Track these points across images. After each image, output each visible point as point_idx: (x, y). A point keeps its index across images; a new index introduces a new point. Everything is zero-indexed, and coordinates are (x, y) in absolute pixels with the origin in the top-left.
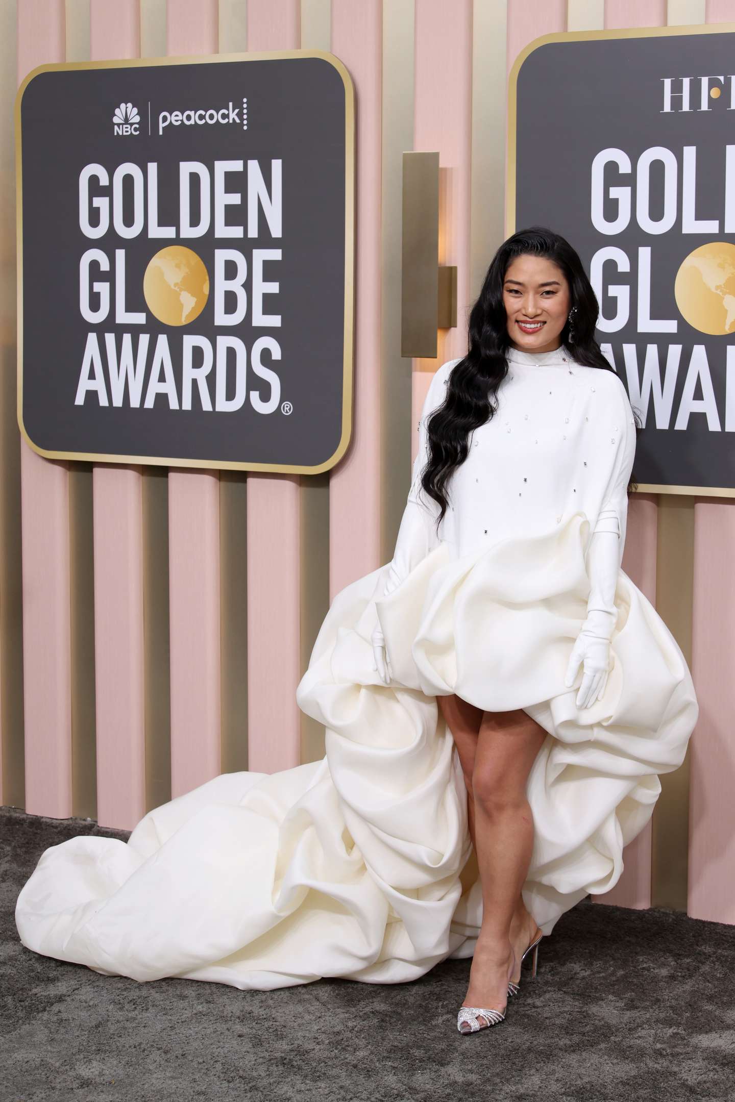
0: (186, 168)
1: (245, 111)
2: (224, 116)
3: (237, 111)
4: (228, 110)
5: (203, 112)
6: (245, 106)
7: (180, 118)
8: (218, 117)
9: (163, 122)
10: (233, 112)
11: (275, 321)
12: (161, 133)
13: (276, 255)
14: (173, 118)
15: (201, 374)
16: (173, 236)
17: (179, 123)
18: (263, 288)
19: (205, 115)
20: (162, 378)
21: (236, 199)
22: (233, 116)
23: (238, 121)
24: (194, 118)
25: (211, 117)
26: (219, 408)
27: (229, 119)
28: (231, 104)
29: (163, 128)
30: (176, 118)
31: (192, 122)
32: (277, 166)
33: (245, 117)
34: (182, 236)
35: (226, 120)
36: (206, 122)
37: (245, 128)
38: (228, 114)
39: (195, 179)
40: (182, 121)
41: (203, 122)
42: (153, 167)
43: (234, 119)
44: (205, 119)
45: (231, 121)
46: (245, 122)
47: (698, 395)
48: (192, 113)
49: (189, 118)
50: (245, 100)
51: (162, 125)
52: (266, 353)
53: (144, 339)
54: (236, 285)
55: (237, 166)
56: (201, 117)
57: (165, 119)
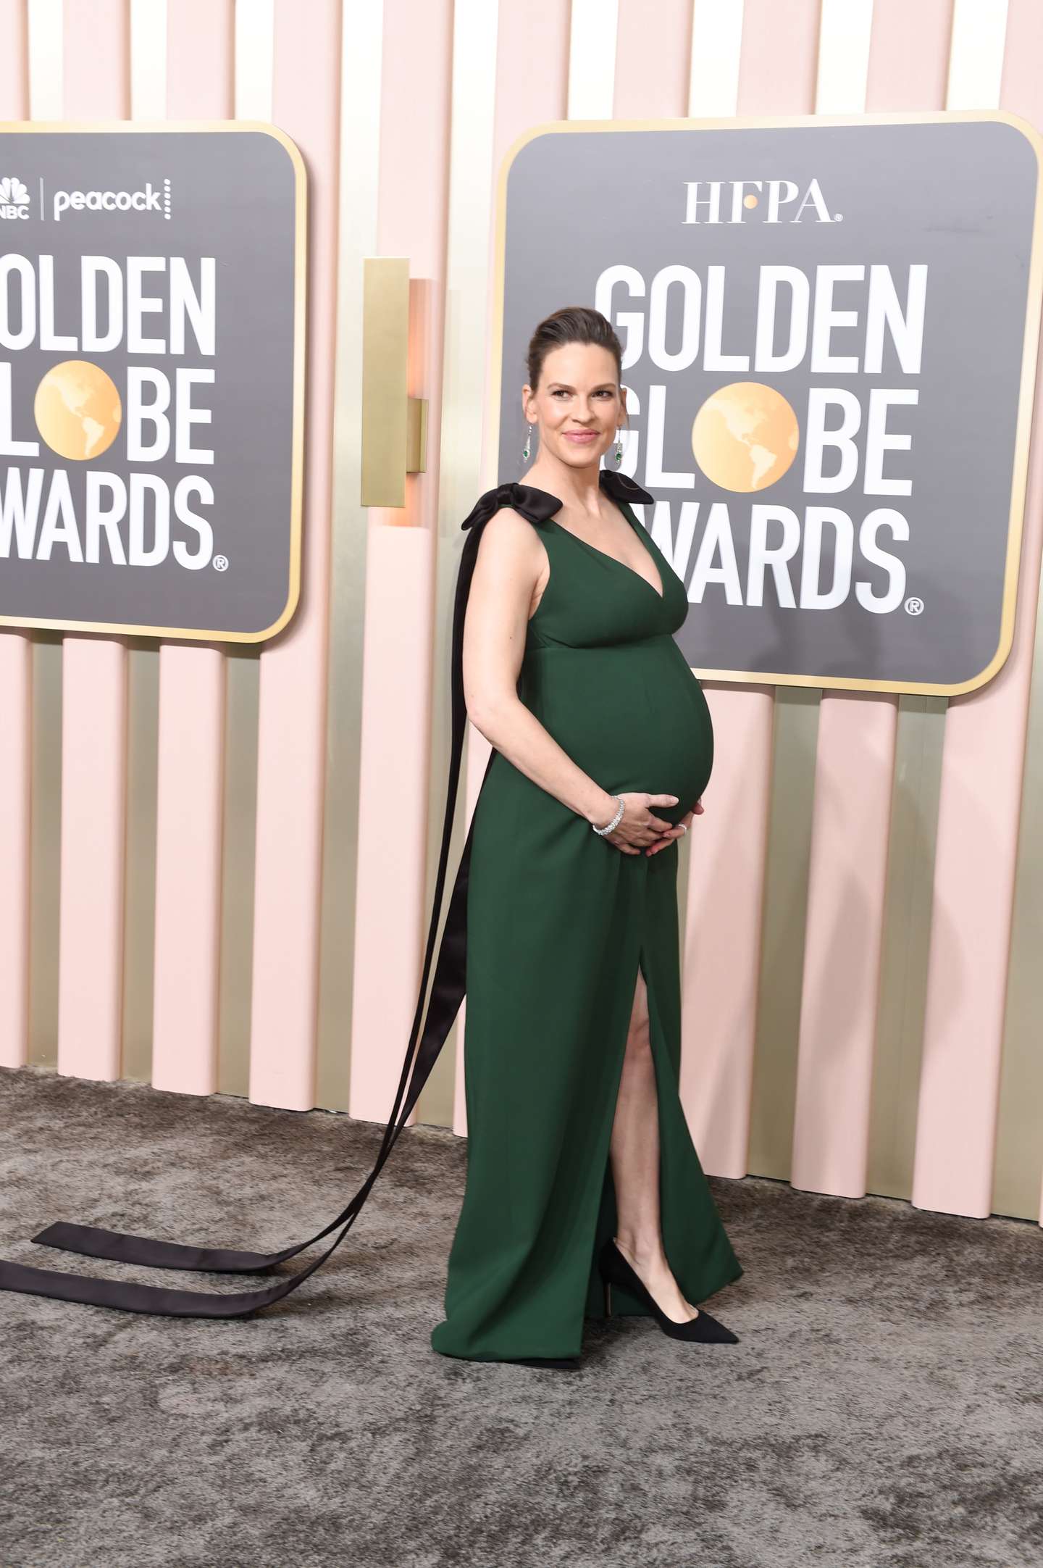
0: (91, 265)
1: (167, 196)
2: (141, 201)
3: (157, 195)
5: (112, 195)
6: (167, 189)
7: (82, 200)
8: (132, 201)
9: (60, 204)
10: (151, 196)
11: (206, 457)
12: (57, 218)
13: (207, 376)
14: (73, 201)
15: (111, 520)
16: (74, 348)
17: (82, 207)
18: (189, 416)
19: (115, 198)
20: (60, 524)
21: (155, 305)
22: (151, 200)
23: (158, 207)
24: (101, 201)
25: (124, 201)
26: (134, 561)
27: (146, 204)
28: (149, 186)
29: (61, 213)
30: (77, 200)
31: (97, 207)
32: (208, 266)
33: (167, 203)
34: (85, 349)
35: (143, 206)
37: (167, 217)
38: (145, 198)
39: (102, 278)
40: (85, 204)
41: (112, 207)
42: (46, 262)
43: (153, 206)
44: (115, 204)
45: (149, 208)
46: (167, 210)
47: (716, 563)
48: (98, 195)
49: (94, 201)
50: (167, 182)
51: (58, 209)
52: (194, 497)
53: (36, 475)
54: (156, 412)
55: (156, 264)
56: (111, 201)
57: (62, 201)
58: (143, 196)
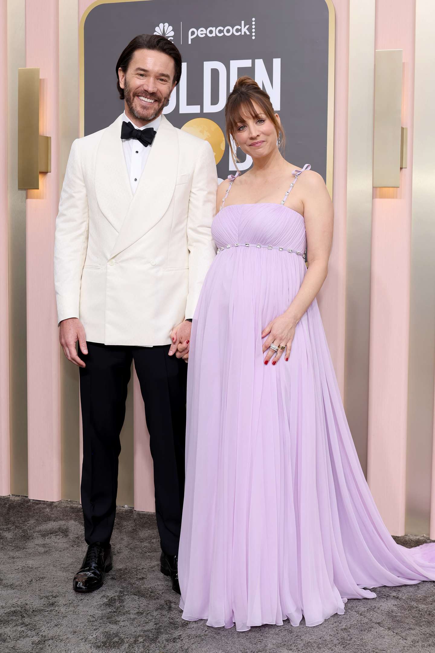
0: (208, 66)
1: (254, 27)
2: (237, 31)
3: (247, 26)
4: (241, 27)
5: (222, 28)
6: (254, 23)
7: (205, 32)
8: (233, 31)
9: (192, 35)
10: (244, 28)
12: (190, 43)
14: (199, 33)
16: (199, 111)
17: (204, 35)
19: (223, 30)
22: (244, 30)
23: (248, 33)
24: (215, 32)
25: (228, 31)
27: (241, 32)
28: (243, 22)
29: (192, 39)
30: (201, 32)
31: (214, 35)
33: (254, 30)
35: (239, 33)
36: (224, 34)
37: (254, 38)
38: (241, 29)
40: (206, 34)
41: (222, 34)
43: (245, 32)
44: (224, 33)
45: (243, 34)
46: (254, 34)
48: (214, 29)
50: (254, 19)
51: (190, 37)
55: (247, 63)
56: (220, 31)
57: (193, 33)
58: (239, 27)
